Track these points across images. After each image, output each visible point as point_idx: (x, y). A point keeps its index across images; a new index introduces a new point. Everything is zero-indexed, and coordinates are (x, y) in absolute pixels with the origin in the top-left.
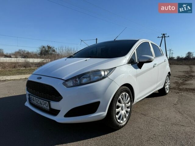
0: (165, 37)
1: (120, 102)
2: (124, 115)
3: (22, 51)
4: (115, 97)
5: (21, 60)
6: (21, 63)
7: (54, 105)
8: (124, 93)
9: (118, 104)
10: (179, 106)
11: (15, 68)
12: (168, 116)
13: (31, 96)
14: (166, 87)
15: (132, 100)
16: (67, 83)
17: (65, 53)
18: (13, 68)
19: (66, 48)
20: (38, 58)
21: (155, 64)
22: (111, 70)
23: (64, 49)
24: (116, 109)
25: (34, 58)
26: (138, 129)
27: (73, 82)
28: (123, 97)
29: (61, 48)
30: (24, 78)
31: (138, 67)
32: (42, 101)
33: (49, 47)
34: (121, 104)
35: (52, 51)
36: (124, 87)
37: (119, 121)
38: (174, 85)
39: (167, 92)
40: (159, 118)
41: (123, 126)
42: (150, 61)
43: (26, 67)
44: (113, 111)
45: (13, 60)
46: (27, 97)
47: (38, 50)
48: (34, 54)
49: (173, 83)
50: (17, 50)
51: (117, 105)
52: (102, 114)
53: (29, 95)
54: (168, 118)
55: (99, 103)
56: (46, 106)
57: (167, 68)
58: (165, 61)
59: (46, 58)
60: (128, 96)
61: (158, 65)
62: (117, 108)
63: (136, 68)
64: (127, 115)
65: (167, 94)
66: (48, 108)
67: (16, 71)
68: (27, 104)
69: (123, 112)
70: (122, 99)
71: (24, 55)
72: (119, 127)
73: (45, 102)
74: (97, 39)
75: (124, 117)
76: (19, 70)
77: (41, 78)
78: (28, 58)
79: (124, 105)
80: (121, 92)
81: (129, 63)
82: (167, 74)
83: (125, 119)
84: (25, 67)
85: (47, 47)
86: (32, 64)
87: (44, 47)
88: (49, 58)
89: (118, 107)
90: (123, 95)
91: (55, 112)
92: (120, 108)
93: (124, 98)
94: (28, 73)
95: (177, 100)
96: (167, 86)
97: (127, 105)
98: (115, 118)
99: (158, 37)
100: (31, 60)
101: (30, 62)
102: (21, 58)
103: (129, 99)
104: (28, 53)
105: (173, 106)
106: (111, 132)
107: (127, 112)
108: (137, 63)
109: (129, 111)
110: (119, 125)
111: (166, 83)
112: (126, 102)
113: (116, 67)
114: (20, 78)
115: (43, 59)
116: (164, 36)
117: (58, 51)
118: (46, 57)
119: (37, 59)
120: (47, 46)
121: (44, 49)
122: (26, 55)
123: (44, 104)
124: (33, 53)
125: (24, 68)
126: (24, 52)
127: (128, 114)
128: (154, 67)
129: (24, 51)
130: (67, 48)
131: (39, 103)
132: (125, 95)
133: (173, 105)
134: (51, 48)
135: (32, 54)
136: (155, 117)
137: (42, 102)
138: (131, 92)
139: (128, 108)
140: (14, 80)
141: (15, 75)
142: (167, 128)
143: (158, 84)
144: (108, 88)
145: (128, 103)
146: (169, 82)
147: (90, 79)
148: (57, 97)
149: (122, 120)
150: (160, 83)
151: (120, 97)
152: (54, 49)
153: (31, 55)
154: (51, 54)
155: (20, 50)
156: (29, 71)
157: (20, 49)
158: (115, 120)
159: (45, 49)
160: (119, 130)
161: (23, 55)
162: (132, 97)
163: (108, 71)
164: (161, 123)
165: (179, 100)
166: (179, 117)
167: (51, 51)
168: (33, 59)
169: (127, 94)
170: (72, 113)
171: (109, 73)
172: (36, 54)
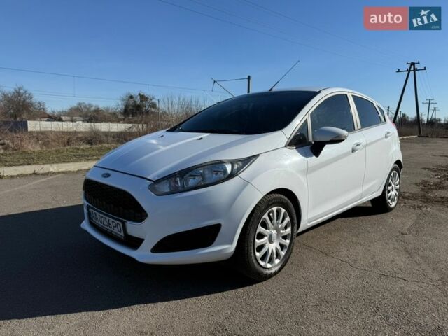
0: (415, 70)
1: (265, 225)
2: (275, 251)
3: (85, 107)
4: (254, 215)
5: (82, 126)
6: (82, 132)
7: (134, 229)
8: (275, 209)
9: (260, 229)
10: (409, 237)
11: (68, 146)
12: (377, 259)
13: (91, 210)
14: (389, 195)
15: (295, 221)
16: (156, 186)
17: (178, 110)
18: (65, 146)
19: (179, 99)
20: (118, 122)
21: (358, 145)
22: (247, 161)
23: (175, 101)
24: (257, 241)
25: (112, 121)
26: (303, 283)
27: (170, 184)
28: (273, 215)
29: (168, 99)
30: (87, 168)
31: (311, 153)
32: (111, 220)
33: (143, 97)
34: (267, 230)
35: (150, 106)
36: (274, 195)
37: (262, 263)
38: (416, 190)
39: (393, 204)
40: (355, 261)
41: (271, 276)
42: (338, 140)
43: (92, 144)
44: (249, 244)
45: (66, 126)
46: (86, 211)
47: (120, 103)
48: (111, 114)
49: (416, 184)
50: (75, 104)
51: (258, 232)
52: (225, 248)
53: (88, 207)
54: (375, 262)
55: (218, 227)
56: (117, 230)
57: (391, 153)
58: (386, 137)
59: (136, 122)
60: (285, 213)
61: (366, 145)
62: (259, 239)
63: (306, 155)
64: (283, 254)
65: (392, 209)
66: (122, 234)
67: (71, 151)
68: (85, 225)
69: (273, 247)
70: (271, 220)
71: (89, 114)
72: (262, 276)
73: (116, 222)
74: (249, 78)
75: (275, 256)
76: (78, 149)
77: (108, 175)
78: (97, 120)
79: (274, 232)
80: (269, 206)
81: (290, 144)
82: (392, 164)
83: (277, 261)
84: (90, 142)
85: (139, 97)
86: (106, 136)
87: (131, 97)
88: (143, 122)
89: (261, 236)
90: (272, 212)
91: (135, 243)
92: (266, 238)
93: (276, 218)
94: (95, 157)
95: (411, 223)
96: (393, 193)
97: (282, 232)
98: (253, 258)
99: (399, 71)
100: (103, 127)
101: (103, 130)
102: (83, 121)
103: (288, 219)
104: (97, 111)
105: (397, 237)
106: (246, 286)
107: (282, 246)
108: (311, 143)
109: (288, 245)
110: (263, 273)
111: (390, 185)
112: (280, 226)
113: (258, 155)
114: (77, 170)
115: (131, 125)
116: (413, 67)
117: (162, 106)
118: (136, 119)
119: (116, 124)
120: (139, 94)
121: (131, 101)
122: (94, 116)
123: (114, 225)
124: (107, 110)
125: (89, 146)
126: (88, 107)
127: (285, 250)
128: (353, 150)
129: (90, 105)
130: (182, 99)
131: (106, 223)
132: (278, 212)
133: (398, 234)
134: (147, 99)
135: (106, 114)
136: (347, 259)
137: (111, 223)
138: (292, 206)
139: (285, 238)
140: (66, 172)
141: (69, 162)
142: (367, 282)
143: (366, 187)
144: (239, 198)
145: (286, 228)
146: (399, 183)
147: (203, 179)
148: (138, 214)
149: (271, 261)
150: (370, 185)
151: (266, 216)
152: (153, 101)
153: (105, 116)
154: (147, 113)
155: (80, 104)
156: (97, 152)
157: (81, 102)
158: (254, 261)
159: (135, 102)
160: (264, 283)
161: (86, 116)
162: (295, 216)
163: (241, 164)
164: (357, 272)
165: (416, 223)
166: (401, 260)
167: (147, 107)
168: (108, 124)
169: (283, 210)
170: (166, 245)
171: (242, 167)
172: (115, 114)
